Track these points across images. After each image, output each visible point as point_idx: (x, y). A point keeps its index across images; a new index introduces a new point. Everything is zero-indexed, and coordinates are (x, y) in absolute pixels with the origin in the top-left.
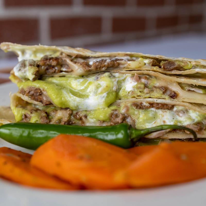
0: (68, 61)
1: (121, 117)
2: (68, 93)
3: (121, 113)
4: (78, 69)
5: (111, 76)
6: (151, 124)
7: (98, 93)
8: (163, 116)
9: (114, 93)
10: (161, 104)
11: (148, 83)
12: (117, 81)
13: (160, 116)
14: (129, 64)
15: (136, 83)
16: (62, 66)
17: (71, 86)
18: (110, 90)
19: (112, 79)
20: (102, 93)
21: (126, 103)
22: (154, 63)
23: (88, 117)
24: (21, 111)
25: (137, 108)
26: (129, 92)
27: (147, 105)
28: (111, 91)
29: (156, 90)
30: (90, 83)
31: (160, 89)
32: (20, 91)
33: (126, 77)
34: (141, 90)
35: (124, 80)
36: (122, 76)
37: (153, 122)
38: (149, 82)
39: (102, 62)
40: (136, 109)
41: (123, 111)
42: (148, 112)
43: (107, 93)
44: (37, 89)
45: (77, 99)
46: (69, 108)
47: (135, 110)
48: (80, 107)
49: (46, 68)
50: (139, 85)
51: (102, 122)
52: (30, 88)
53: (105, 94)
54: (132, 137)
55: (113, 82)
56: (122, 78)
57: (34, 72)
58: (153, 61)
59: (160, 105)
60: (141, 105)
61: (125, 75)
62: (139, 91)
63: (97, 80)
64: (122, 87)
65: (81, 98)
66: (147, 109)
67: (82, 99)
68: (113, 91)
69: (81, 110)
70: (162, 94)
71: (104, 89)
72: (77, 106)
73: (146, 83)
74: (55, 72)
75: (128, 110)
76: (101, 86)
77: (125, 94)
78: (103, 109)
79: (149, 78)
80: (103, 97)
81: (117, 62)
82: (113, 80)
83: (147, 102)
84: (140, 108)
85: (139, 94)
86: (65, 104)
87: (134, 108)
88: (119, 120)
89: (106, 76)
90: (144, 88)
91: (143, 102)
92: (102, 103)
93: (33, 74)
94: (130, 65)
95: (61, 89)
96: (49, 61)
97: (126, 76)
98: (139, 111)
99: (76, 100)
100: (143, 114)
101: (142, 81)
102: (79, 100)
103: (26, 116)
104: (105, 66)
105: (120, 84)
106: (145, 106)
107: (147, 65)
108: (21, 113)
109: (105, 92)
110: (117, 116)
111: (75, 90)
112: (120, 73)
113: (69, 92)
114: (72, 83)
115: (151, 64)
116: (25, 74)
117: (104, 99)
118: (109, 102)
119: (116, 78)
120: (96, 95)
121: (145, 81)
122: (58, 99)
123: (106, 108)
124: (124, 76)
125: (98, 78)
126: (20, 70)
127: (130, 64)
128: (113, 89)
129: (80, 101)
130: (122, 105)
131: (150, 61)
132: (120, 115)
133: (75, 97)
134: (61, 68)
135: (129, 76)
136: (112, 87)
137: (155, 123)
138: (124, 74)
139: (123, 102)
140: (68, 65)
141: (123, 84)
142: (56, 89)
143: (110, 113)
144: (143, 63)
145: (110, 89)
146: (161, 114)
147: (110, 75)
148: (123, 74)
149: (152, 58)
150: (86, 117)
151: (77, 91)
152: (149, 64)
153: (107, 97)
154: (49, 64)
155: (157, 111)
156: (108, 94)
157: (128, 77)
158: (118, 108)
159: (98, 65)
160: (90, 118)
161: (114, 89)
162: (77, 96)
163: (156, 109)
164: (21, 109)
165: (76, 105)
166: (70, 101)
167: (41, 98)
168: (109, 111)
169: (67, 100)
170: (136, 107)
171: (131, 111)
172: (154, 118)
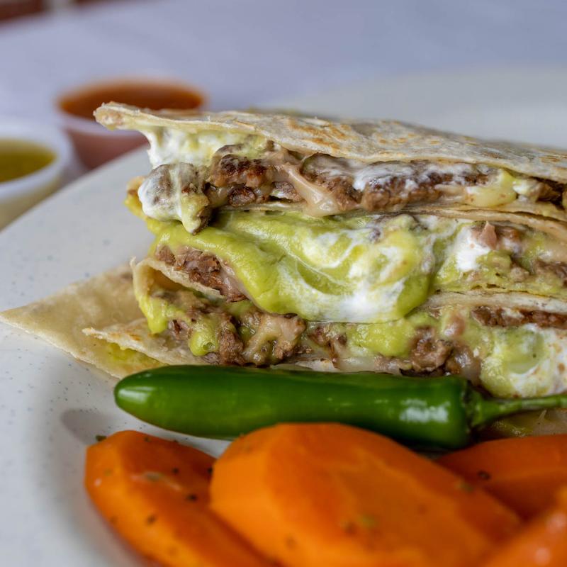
0: (293, 173)
1: (440, 350)
2: (296, 278)
3: (442, 337)
4: (321, 202)
5: (416, 227)
6: (524, 375)
7: (378, 282)
8: (559, 350)
9: (424, 281)
10: (555, 315)
11: (520, 251)
12: (432, 244)
13: (552, 349)
14: (471, 195)
15: (486, 251)
16: (273, 185)
17: (301, 255)
18: (414, 272)
19: (419, 237)
20: (390, 281)
21: (456, 308)
22: (546, 192)
23: (350, 343)
24: (163, 311)
25: (487, 323)
26: (464, 274)
27: (517, 315)
28: (416, 274)
29: (545, 276)
30: (356, 251)
31: (556, 273)
32: (157, 254)
33: (460, 230)
34: (500, 271)
35: (452, 238)
36: (448, 226)
37: (532, 371)
38: (526, 246)
39: (393, 187)
40: (483, 325)
41: (447, 330)
42: (517, 336)
43: (403, 280)
44: (206, 257)
45: (322, 298)
46: (296, 315)
47: (480, 329)
48: (327, 316)
49: (228, 191)
50: (496, 259)
51: (388, 359)
52: (188, 252)
53: (398, 286)
54: (474, 423)
55: (421, 248)
56: (446, 234)
57: (198, 213)
58: (542, 190)
59: (553, 319)
60: (500, 316)
61: (456, 220)
62: (494, 272)
63: (378, 242)
64: (447, 258)
65: (331, 293)
66: (514, 327)
67: (333, 296)
68: (421, 275)
69: (329, 321)
70: (562, 288)
71: (397, 270)
72: (321, 314)
73: (516, 251)
74: (254, 201)
75: (461, 330)
76: (387, 262)
77: (453, 278)
78: (390, 324)
79: (526, 231)
80: (394, 292)
81: (435, 190)
82: (423, 239)
83: (516, 308)
84: (496, 324)
85: (494, 280)
86: (288, 306)
87: (480, 323)
88: (435, 357)
89: (401, 228)
90: (511, 267)
91: (504, 308)
92: (391, 309)
93: (194, 218)
94: (472, 200)
95: (273, 263)
96: (239, 176)
97: (459, 224)
98: (491, 333)
99: (318, 300)
100: (504, 345)
101: (504, 246)
102: (327, 301)
103: (178, 327)
104: (400, 201)
105: (440, 250)
106: (510, 319)
107: (522, 199)
108: (163, 315)
109: (399, 280)
110: (429, 346)
111: (314, 266)
112: (442, 216)
113: (297, 273)
114: (304, 246)
115: (534, 199)
116: (171, 213)
117: (395, 298)
118: (409, 305)
119: (431, 232)
120: (373, 289)
121: (514, 244)
122: (269, 295)
123: (399, 319)
124: (454, 225)
125: (378, 234)
126: (156, 200)
127: (473, 197)
128: (423, 269)
129: (329, 303)
130: (445, 315)
131: (532, 190)
132: (440, 344)
133: (314, 291)
134: (271, 191)
135: (467, 224)
136: (418, 263)
137: (535, 372)
138: (454, 220)
139: (447, 304)
140: (291, 184)
141: (449, 248)
142: (262, 264)
143: (409, 336)
144: (513, 193)
145: (413, 270)
146: (554, 345)
147: (414, 224)
148: (450, 217)
149: (539, 180)
150: (343, 341)
151: (317, 270)
152: (529, 197)
153: (405, 292)
154: (238, 182)
155: (543, 332)
156: (407, 284)
157: (463, 230)
158: (432, 323)
159: (382, 200)
160: (355, 344)
161: (426, 268)
162: (319, 289)
163: (540, 329)
164: (163, 304)
165: (316, 312)
166: (300, 302)
167: (220, 282)
168: (408, 330)
169: (293, 297)
170: (483, 322)
171: (470, 333)
172: (535, 356)
